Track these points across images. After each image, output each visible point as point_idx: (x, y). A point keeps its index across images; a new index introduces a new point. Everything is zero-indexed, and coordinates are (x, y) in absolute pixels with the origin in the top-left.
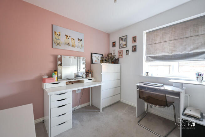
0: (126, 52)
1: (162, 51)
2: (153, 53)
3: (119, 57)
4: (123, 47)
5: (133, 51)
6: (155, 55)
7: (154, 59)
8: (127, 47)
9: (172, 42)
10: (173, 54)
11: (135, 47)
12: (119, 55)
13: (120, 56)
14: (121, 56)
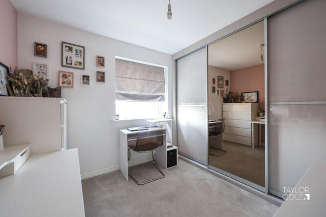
0: (83, 80)
1: (134, 90)
2: (124, 90)
3: (61, 85)
4: (73, 65)
5: (98, 80)
6: (127, 93)
7: (125, 97)
8: (83, 69)
9: (141, 81)
10: (143, 94)
11: (101, 75)
12: (61, 81)
13: (64, 83)
14: (69, 84)
